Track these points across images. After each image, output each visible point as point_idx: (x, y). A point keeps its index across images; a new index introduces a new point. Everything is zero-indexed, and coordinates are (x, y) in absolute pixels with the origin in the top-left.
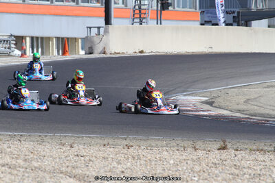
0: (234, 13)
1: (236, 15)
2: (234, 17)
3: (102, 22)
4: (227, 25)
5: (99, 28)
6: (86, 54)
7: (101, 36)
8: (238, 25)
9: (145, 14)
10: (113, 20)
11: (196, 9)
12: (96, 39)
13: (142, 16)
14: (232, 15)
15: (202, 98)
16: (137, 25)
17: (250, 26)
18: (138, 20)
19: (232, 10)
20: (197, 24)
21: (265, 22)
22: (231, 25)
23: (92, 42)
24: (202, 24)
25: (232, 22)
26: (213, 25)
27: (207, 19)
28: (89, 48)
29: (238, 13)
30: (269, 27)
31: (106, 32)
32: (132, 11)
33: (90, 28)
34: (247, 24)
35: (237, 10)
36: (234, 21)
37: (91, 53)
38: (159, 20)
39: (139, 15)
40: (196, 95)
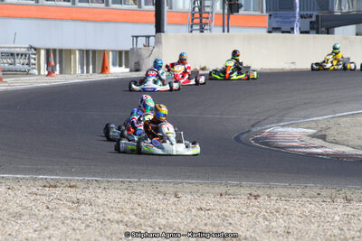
0: (311, 16)
1: (314, 19)
2: (311, 22)
3: (151, 30)
4: (301, 33)
5: (148, 37)
6: (131, 71)
7: (151, 48)
8: (318, 33)
9: (207, 18)
10: (166, 27)
11: (262, 12)
12: (145, 52)
13: (204, 21)
14: (308, 20)
15: (307, 130)
16: (196, 33)
17: (333, 33)
18: (198, 27)
19: (309, 13)
20: (264, 32)
21: (352, 28)
22: (307, 32)
23: (139, 56)
24: (270, 32)
25: (308, 29)
26: (283, 32)
27: (275, 25)
28: (136, 63)
29: (317, 16)
30: (357, 35)
31: (158, 42)
32: (190, 15)
33: (137, 37)
34: (329, 31)
35: (315, 13)
36: (312, 28)
37: (137, 70)
38: (226, 27)
39: (199, 20)
40: (297, 126)
